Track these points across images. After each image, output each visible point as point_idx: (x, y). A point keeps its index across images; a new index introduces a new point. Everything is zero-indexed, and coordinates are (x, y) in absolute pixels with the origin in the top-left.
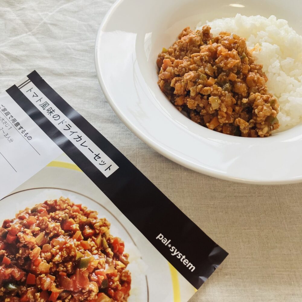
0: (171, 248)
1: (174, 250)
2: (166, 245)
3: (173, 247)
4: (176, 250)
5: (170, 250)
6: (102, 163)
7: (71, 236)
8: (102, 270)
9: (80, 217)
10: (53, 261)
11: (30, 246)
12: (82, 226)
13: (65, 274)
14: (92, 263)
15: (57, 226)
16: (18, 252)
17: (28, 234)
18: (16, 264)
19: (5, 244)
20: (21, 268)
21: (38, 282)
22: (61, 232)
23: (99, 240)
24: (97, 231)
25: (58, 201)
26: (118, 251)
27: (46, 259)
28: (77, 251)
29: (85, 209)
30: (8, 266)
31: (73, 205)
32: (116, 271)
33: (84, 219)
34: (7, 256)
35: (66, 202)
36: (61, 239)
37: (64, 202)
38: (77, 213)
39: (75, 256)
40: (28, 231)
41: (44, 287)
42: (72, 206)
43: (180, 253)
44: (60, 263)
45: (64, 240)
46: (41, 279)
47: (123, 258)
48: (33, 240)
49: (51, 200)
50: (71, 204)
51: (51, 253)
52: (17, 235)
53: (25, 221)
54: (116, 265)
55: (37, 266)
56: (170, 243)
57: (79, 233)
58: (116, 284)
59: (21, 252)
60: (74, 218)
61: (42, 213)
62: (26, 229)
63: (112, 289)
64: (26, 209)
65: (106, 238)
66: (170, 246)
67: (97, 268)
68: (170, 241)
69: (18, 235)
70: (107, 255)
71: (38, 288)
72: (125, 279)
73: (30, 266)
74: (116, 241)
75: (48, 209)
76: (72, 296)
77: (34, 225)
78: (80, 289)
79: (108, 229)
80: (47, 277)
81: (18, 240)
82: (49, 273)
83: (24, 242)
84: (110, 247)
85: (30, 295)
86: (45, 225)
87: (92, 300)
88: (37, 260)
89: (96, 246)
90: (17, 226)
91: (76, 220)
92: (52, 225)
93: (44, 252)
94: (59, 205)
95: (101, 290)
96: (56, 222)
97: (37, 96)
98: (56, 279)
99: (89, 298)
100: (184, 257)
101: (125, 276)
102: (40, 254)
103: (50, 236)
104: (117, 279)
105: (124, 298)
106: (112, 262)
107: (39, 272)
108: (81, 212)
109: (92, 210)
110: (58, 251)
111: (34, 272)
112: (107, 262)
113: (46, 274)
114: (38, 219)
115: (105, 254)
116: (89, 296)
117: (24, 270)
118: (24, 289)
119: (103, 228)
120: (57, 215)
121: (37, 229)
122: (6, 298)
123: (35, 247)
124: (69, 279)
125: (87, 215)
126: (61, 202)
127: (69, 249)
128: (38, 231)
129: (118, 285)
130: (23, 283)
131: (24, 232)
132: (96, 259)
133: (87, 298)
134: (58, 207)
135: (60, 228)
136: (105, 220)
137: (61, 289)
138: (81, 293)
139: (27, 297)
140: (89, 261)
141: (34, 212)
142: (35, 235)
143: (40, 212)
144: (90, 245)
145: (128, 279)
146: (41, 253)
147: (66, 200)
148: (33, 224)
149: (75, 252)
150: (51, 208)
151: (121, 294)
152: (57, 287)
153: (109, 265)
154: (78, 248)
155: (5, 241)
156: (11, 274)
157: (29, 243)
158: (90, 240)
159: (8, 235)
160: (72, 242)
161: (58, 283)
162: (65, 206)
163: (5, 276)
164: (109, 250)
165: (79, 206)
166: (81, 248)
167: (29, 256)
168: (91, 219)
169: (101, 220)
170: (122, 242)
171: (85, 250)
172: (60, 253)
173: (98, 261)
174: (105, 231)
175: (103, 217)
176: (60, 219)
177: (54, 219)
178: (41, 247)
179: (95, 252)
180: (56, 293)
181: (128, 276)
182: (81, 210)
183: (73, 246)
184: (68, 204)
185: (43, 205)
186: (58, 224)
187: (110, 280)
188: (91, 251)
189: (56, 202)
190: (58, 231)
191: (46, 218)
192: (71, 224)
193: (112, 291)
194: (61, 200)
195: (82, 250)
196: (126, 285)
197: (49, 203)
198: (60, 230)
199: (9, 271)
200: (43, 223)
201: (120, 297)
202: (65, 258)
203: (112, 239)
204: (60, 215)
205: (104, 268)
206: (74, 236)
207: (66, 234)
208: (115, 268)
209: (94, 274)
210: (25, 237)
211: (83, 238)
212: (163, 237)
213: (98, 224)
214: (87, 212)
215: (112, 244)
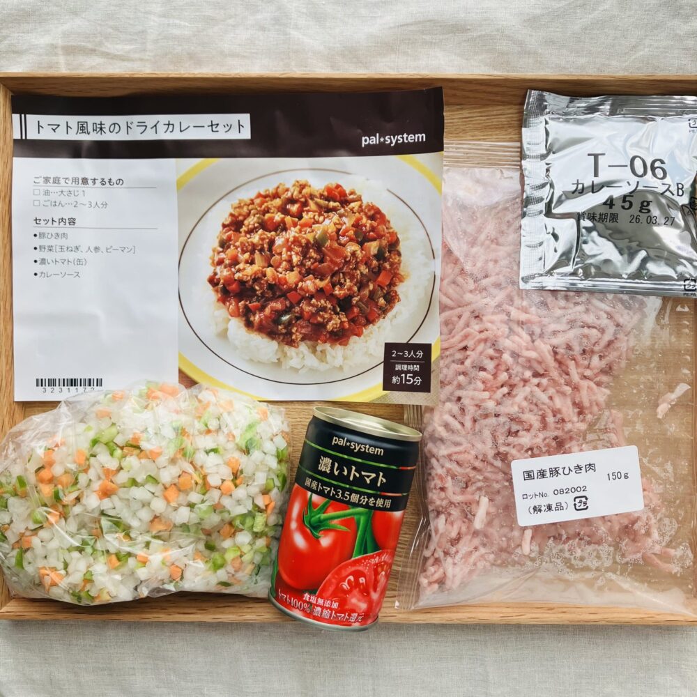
0: (385, 141)
1: (390, 139)
2: (378, 142)
3: (387, 138)
4: (392, 137)
5: (387, 143)
6: (227, 128)
7: (285, 229)
8: (344, 227)
9: (272, 204)
10: (295, 264)
11: (260, 275)
12: (284, 210)
13: (317, 263)
14: (330, 231)
15: (261, 235)
16: (256, 290)
17: (244, 269)
18: (266, 301)
19: (235, 296)
20: (274, 298)
21: (302, 293)
22: (271, 235)
23: (312, 206)
24: (303, 200)
25: (233, 213)
26: (340, 197)
27: (286, 270)
28: (305, 236)
29: (267, 192)
30: (262, 309)
31: (252, 200)
32: (357, 214)
33: (278, 202)
34: (250, 303)
35: (242, 205)
36: (279, 241)
37: (240, 207)
38: (265, 204)
39: (308, 242)
40: (241, 266)
41: (312, 292)
42: (252, 202)
43: (398, 135)
44: (302, 260)
45: (283, 239)
46: (301, 289)
47: (351, 197)
48: (256, 267)
49: (226, 219)
50: (249, 202)
51: (285, 261)
52: (236, 280)
53: (227, 262)
54: (352, 210)
55: (286, 283)
56: (380, 138)
57: (288, 219)
58: (368, 225)
59: (257, 288)
60: (268, 212)
61: (232, 238)
62: (237, 267)
63: (369, 232)
64: (214, 251)
65: (316, 197)
66: (382, 140)
67: (338, 230)
68: (378, 135)
69: (236, 278)
70: (334, 209)
71: (308, 297)
72: (372, 212)
73: (281, 290)
74: (329, 190)
75: (233, 229)
76: (343, 273)
77: (239, 255)
78: (343, 261)
79: (310, 186)
80: (305, 282)
81: (241, 282)
82: (303, 277)
83: (249, 278)
84: (329, 201)
85: (307, 308)
86: (249, 245)
87: (362, 258)
88: (280, 279)
89: (317, 214)
90: (226, 273)
91: (272, 211)
92: (255, 238)
93: (278, 267)
94: (240, 215)
95: (361, 244)
96: (257, 232)
97: (58, 125)
98: (314, 276)
99: (358, 260)
100: (405, 136)
101: (369, 210)
102: (277, 272)
103: (266, 249)
104: (364, 220)
105: (387, 228)
106: (346, 211)
107: (294, 286)
108: (267, 199)
109: (275, 186)
110: (289, 253)
111: (290, 290)
112: (341, 216)
113: (302, 280)
114: (237, 248)
115: (331, 212)
116: (357, 258)
117: (280, 297)
118: (297, 309)
119: (304, 191)
120: (248, 226)
121: (247, 255)
122: (291, 329)
123: (265, 271)
124: (325, 264)
125: (276, 195)
126: (238, 210)
127: (296, 241)
128: (250, 256)
129: (371, 225)
130: (292, 306)
131: (239, 271)
132: (328, 224)
133: (356, 261)
134: (241, 218)
135: (266, 233)
136: (298, 182)
137: (327, 278)
138: (347, 263)
139: (306, 312)
140: (325, 232)
141: (224, 244)
142: (252, 262)
143: (229, 239)
144: (311, 218)
145: (374, 210)
146: (276, 270)
147: (240, 204)
148: (237, 256)
149: (304, 238)
150: (235, 224)
151: (382, 228)
152: (322, 280)
153: (346, 217)
154: (303, 233)
155: (232, 294)
156: (272, 310)
157: (255, 273)
158: (304, 214)
159: (227, 288)
160: (292, 233)
161: (319, 277)
162: (245, 210)
163: (270, 317)
164: (332, 204)
165: (259, 195)
166: (305, 229)
167: (270, 284)
168: (284, 196)
169: (294, 185)
170: (335, 185)
171: (311, 227)
172: (293, 253)
173: (332, 224)
174: (309, 193)
175: (293, 182)
176: (256, 225)
177: (250, 232)
178: (270, 265)
179: (321, 219)
180: (327, 285)
181: (371, 207)
182: (265, 197)
183: (297, 235)
184: (246, 205)
185: (224, 231)
186: (261, 231)
187: (359, 227)
188: (317, 222)
189: (232, 215)
190: (268, 238)
191: (242, 239)
192: (271, 219)
193: (371, 233)
194: (236, 208)
195: (309, 230)
196: (378, 216)
197: (227, 223)
198: (269, 235)
199: (267, 311)
200: (245, 245)
201: (384, 231)
202: (302, 252)
203: (323, 192)
204: (252, 223)
205: (345, 223)
206: (287, 226)
207: (278, 232)
208: (353, 213)
209: (340, 237)
210: (245, 274)
211: (297, 219)
212: (367, 138)
213: (296, 193)
214: (272, 194)
215: (328, 197)
